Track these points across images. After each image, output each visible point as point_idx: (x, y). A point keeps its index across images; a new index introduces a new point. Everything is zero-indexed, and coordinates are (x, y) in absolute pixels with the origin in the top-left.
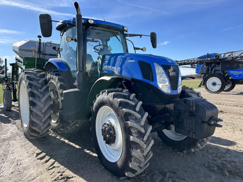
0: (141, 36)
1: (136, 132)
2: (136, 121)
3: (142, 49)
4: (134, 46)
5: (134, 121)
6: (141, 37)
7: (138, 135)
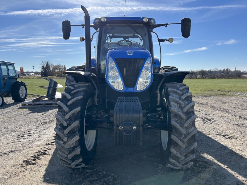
0: (166, 25)
1: (60, 124)
2: (63, 114)
3: (168, 41)
4: (158, 38)
5: (62, 114)
6: (166, 27)
7: (61, 128)
